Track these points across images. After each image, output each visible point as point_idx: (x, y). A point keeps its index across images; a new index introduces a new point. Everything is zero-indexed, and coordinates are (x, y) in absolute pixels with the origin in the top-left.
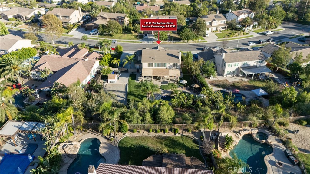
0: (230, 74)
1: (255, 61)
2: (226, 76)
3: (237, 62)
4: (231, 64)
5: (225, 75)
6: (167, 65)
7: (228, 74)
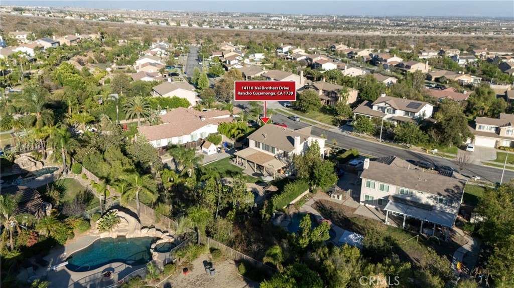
0: (372, 202)
1: (429, 195)
2: (363, 204)
3: (387, 183)
4: (372, 182)
5: (362, 202)
6: (276, 152)
7: (367, 202)
